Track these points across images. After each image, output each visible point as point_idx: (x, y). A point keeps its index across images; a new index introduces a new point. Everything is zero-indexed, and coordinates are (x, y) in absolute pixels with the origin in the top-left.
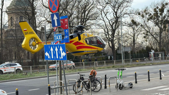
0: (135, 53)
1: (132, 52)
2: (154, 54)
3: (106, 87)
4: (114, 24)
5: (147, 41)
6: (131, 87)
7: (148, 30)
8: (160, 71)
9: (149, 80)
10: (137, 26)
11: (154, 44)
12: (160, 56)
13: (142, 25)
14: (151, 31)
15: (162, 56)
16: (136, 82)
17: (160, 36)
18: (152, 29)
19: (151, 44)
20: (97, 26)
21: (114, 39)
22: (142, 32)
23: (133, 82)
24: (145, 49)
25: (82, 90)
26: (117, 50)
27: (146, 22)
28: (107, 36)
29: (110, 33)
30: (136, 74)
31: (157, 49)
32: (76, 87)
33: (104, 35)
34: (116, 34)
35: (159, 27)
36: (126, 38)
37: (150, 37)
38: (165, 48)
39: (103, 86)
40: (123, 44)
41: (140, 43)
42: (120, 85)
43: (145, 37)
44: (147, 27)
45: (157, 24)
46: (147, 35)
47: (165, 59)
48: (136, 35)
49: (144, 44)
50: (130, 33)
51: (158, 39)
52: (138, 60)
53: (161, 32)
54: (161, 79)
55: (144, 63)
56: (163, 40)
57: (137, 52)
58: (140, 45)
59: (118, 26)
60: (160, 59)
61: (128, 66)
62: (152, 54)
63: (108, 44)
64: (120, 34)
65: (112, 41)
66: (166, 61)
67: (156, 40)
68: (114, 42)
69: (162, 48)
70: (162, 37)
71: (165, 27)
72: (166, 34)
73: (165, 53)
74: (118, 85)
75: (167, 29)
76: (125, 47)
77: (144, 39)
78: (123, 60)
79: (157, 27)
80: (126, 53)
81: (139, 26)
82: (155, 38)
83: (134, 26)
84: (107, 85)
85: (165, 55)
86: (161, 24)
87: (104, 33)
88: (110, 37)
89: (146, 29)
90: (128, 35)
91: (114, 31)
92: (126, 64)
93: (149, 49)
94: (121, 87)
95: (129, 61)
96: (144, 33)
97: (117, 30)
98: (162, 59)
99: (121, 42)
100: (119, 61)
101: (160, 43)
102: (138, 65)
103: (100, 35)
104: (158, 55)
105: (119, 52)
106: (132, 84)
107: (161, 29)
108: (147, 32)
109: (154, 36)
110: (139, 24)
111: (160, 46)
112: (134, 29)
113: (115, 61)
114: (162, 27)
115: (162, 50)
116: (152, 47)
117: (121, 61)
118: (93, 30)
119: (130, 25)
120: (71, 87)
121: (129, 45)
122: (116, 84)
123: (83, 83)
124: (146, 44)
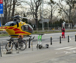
0: (52, 24)
1: (49, 22)
2: (65, 24)
3: (29, 47)
4: (38, 2)
5: (60, 15)
6: (47, 47)
7: (62, 7)
8: (68, 36)
9: (60, 43)
10: (54, 4)
11: (65, 17)
12: (69, 26)
13: (57, 4)
14: (64, 8)
15: (70, 26)
16: (51, 44)
17: (70, 12)
18: (64, 7)
19: (63, 18)
20: (25, 3)
21: (38, 13)
22: (57, 9)
23: (49, 43)
24: (59, 21)
25: (12, 49)
26: (39, 21)
27: (60, 2)
28: (33, 11)
29: (35, 8)
30: (51, 38)
31: (67, 21)
32: (8, 46)
33: (30, 10)
34: (38, 10)
35: (69, 5)
36: (46, 13)
37: (63, 13)
38: (73, 20)
39: (28, 46)
40: (44, 17)
41: (56, 16)
42: (40, 45)
43: (59, 12)
44: (61, 5)
45: (68, 3)
46: (61, 11)
47: (73, 28)
48: (53, 11)
49: (59, 17)
50: (49, 9)
51: (69, 14)
52: (54, 28)
53: (70, 9)
54: (69, 42)
55: (58, 30)
56: (72, 15)
57: (54, 23)
58: (56, 18)
59: (40, 4)
60: (69, 28)
61: (46, 32)
62: (64, 25)
63: (33, 16)
64: (42, 10)
65: (36, 14)
66: (73, 30)
67: (67, 14)
68: (38, 15)
69: (71, 21)
70: (71, 13)
71: (73, 6)
72: (74, 11)
73: (73, 24)
74: (39, 46)
75: (75, 7)
76: (45, 19)
77: (59, 14)
78: (43, 28)
79: (68, 5)
80: (45, 23)
81: (55, 5)
82: (66, 13)
83: (52, 4)
84: (31, 46)
85: (73, 26)
86: (71, 3)
87: (30, 8)
88: (34, 11)
89: (60, 6)
90: (47, 11)
91: (37, 7)
92: (45, 31)
93: (62, 21)
94: (40, 47)
95: (47, 29)
96: (59, 10)
97: (39, 7)
98: (70, 28)
99: (42, 16)
100: (40, 29)
101: (69, 17)
102: (54, 32)
103: (28, 9)
104: (68, 25)
105: (40, 22)
106: (48, 45)
107: (70, 7)
108: (61, 9)
109: (66, 12)
110: (55, 3)
111: (69, 19)
112: (52, 6)
113: (37, 29)
114: (72, 5)
115: (71, 22)
116: (64, 20)
117: (42, 29)
118: (22, 6)
119: (49, 4)
120: (4, 47)
121: (48, 17)
122: (37, 45)
123: (13, 44)
124: (60, 17)
